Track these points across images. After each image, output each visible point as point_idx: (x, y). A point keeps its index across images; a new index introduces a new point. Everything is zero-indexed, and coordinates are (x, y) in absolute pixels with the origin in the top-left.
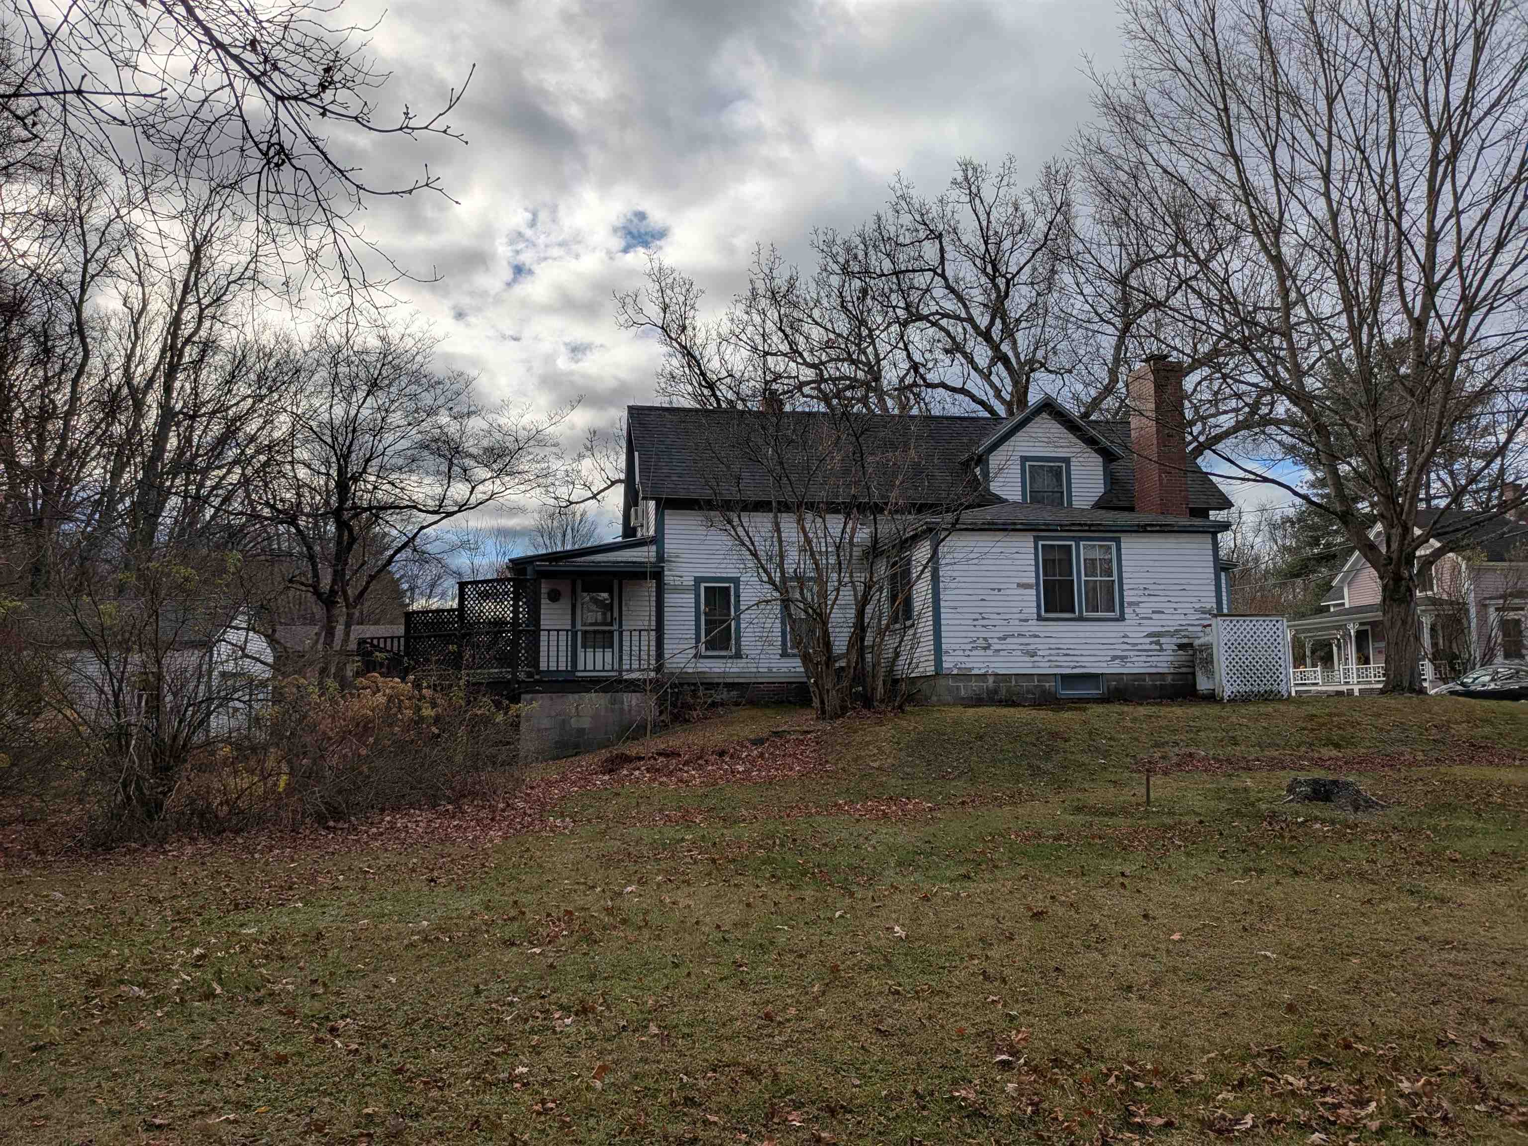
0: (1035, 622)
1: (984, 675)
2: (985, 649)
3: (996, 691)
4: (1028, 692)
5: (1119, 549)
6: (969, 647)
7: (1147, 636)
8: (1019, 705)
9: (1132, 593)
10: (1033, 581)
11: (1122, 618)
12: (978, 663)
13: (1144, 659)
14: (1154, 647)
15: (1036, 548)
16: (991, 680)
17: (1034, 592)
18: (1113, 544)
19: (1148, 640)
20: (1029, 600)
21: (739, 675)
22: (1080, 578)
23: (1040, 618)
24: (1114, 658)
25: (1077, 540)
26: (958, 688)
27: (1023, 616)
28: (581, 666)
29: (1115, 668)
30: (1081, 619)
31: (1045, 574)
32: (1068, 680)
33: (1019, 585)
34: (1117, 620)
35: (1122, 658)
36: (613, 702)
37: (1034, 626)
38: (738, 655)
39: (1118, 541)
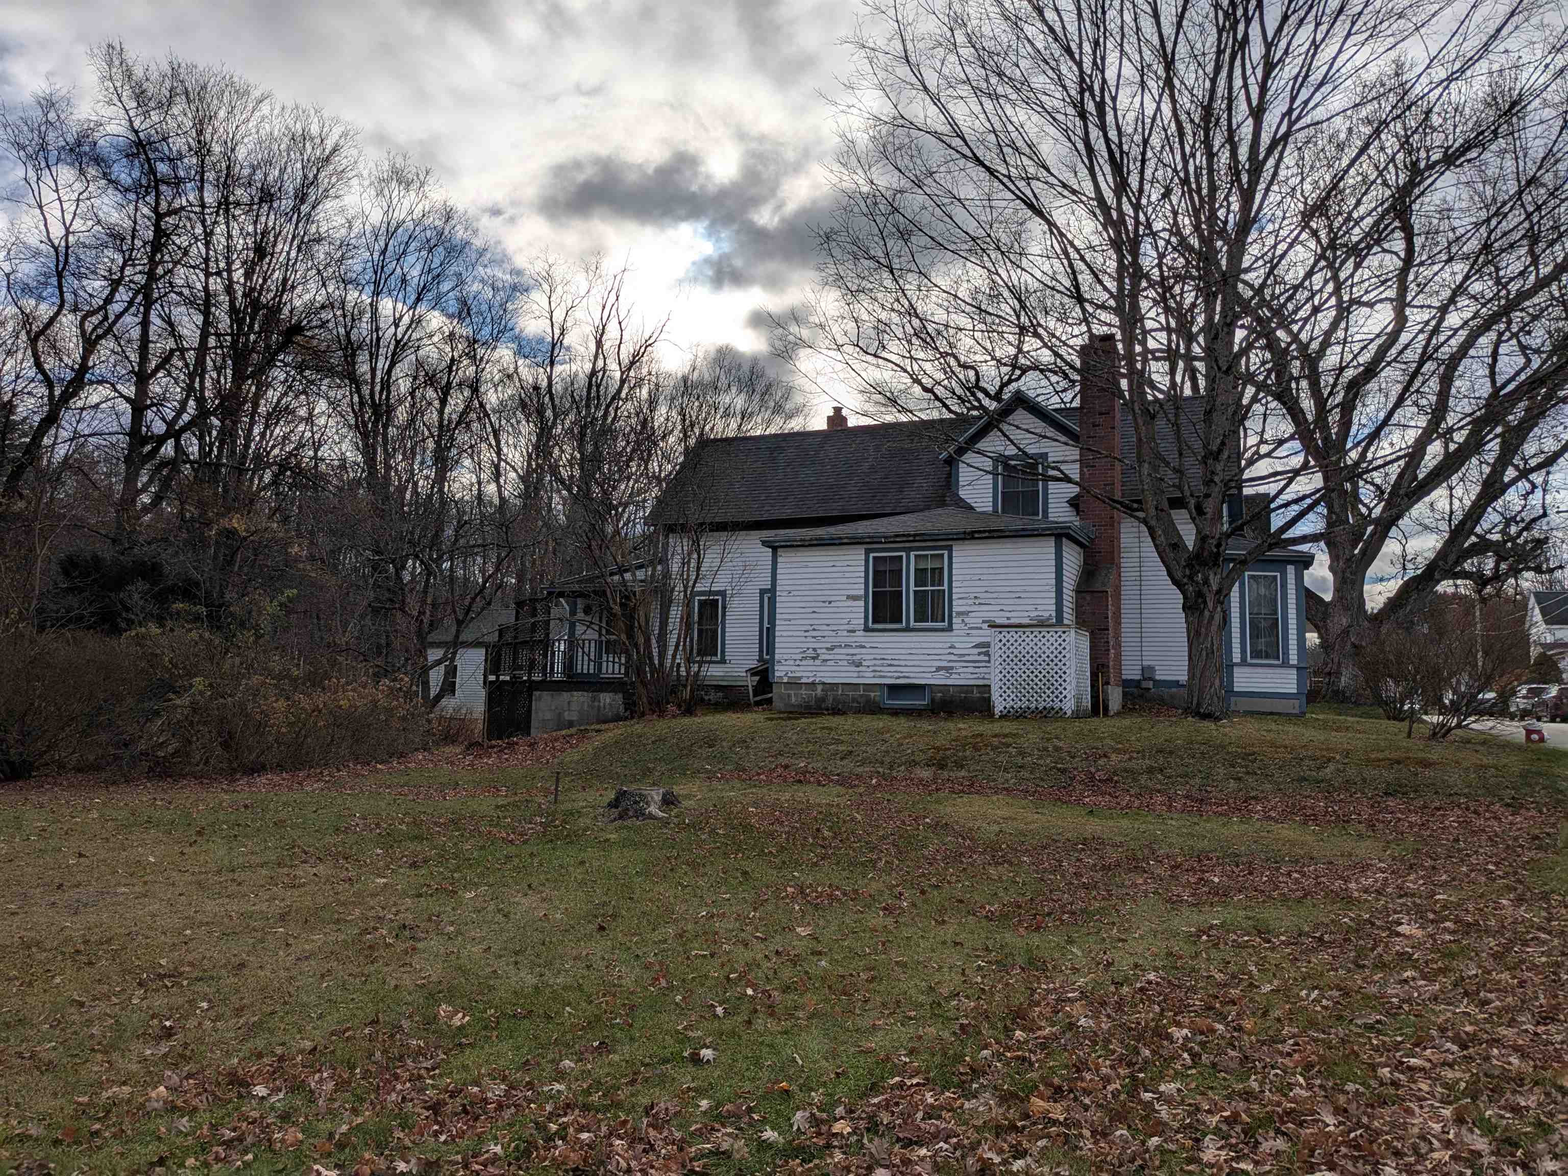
0: (862, 633)
1: (813, 684)
2: (814, 658)
3: (823, 699)
4: (854, 700)
5: (950, 558)
6: (800, 657)
7: (976, 646)
8: (844, 713)
9: (961, 602)
10: (862, 592)
11: (950, 629)
12: (807, 673)
13: (971, 670)
14: (982, 658)
15: (867, 561)
16: (820, 688)
17: (862, 603)
18: (946, 553)
19: (976, 651)
20: (857, 612)
21: (723, 678)
22: (909, 587)
23: (867, 629)
24: (939, 669)
25: (908, 550)
26: (789, 696)
27: (850, 627)
28: (604, 670)
29: (939, 680)
30: (908, 629)
31: (875, 586)
32: (895, 689)
33: (849, 597)
34: (942, 630)
35: (947, 669)
36: (594, 699)
37: (861, 637)
38: (723, 661)
39: (950, 549)
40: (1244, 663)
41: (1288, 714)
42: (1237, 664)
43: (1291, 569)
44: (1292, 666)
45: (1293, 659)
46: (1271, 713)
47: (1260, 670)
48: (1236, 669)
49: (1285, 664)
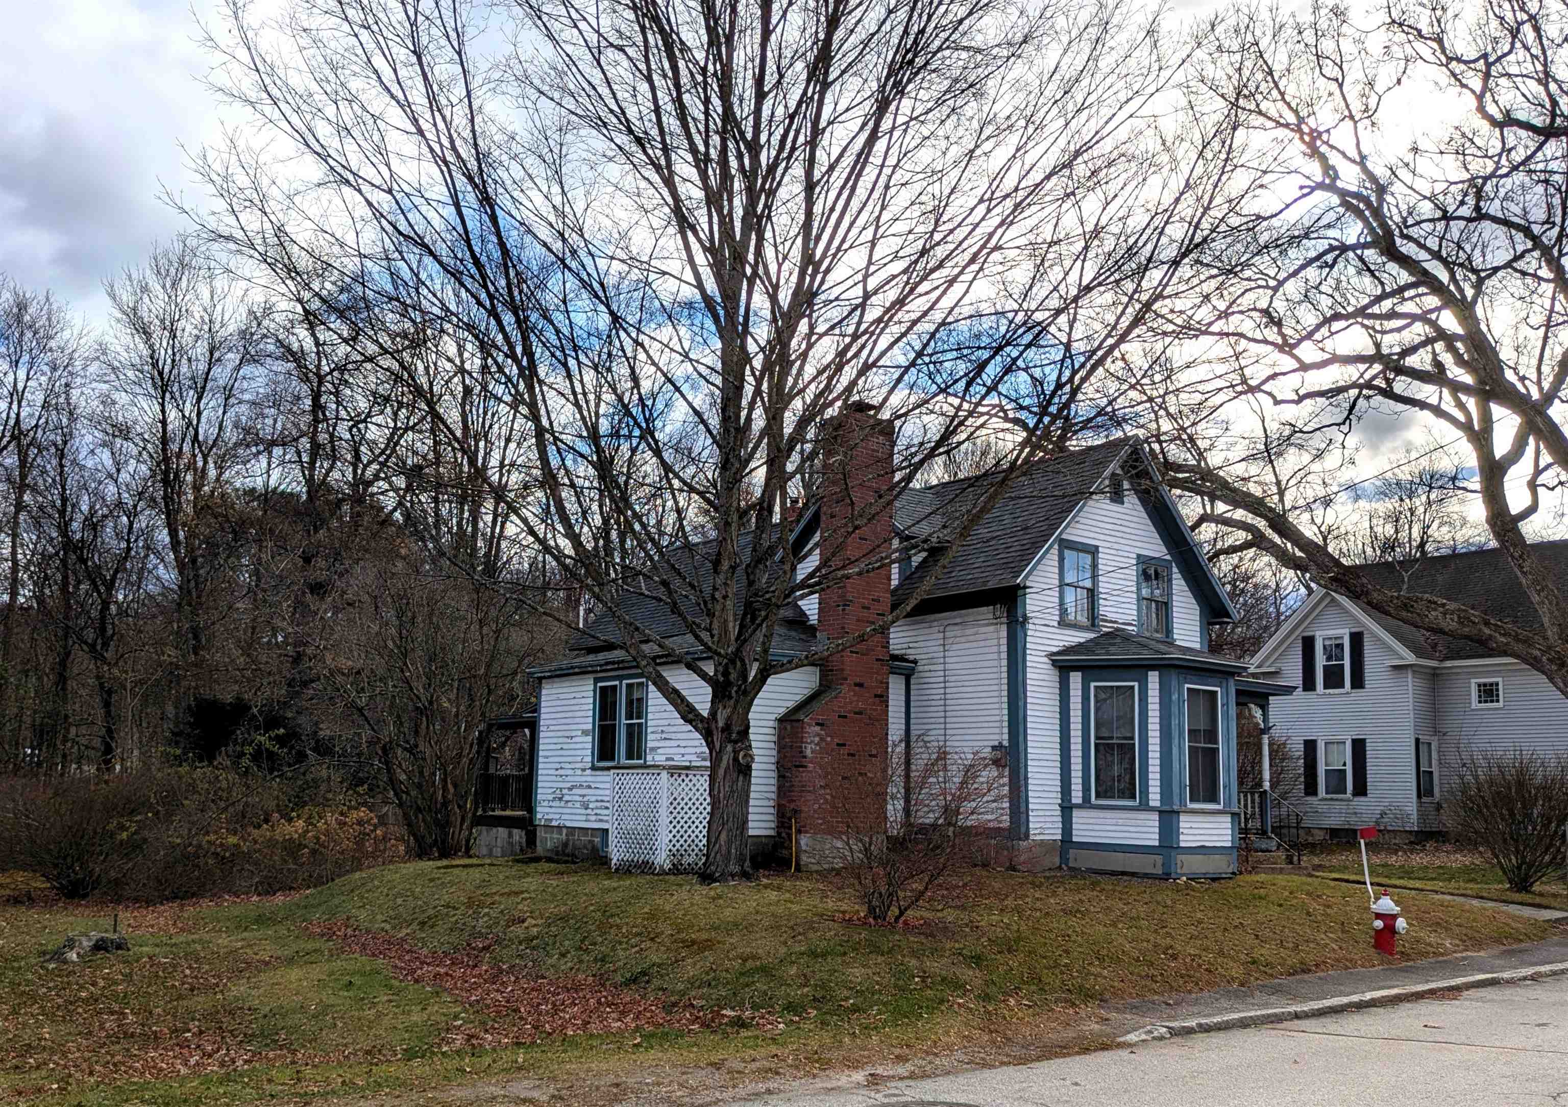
0: (588, 772)
2: (560, 799)
3: (566, 846)
4: (584, 847)
9: (652, 736)
10: (592, 726)
12: (556, 814)
15: (595, 690)
16: (563, 833)
17: (591, 739)
20: (588, 748)
23: (594, 767)
25: (621, 679)
26: (546, 840)
27: (584, 765)
31: (599, 719)
33: (583, 732)
37: (589, 777)
40: (1086, 804)
41: (1146, 876)
42: (1078, 806)
43: (1153, 678)
44: (1153, 809)
45: (1155, 799)
46: (1123, 873)
47: (1108, 814)
48: (1075, 813)
49: (1144, 806)
